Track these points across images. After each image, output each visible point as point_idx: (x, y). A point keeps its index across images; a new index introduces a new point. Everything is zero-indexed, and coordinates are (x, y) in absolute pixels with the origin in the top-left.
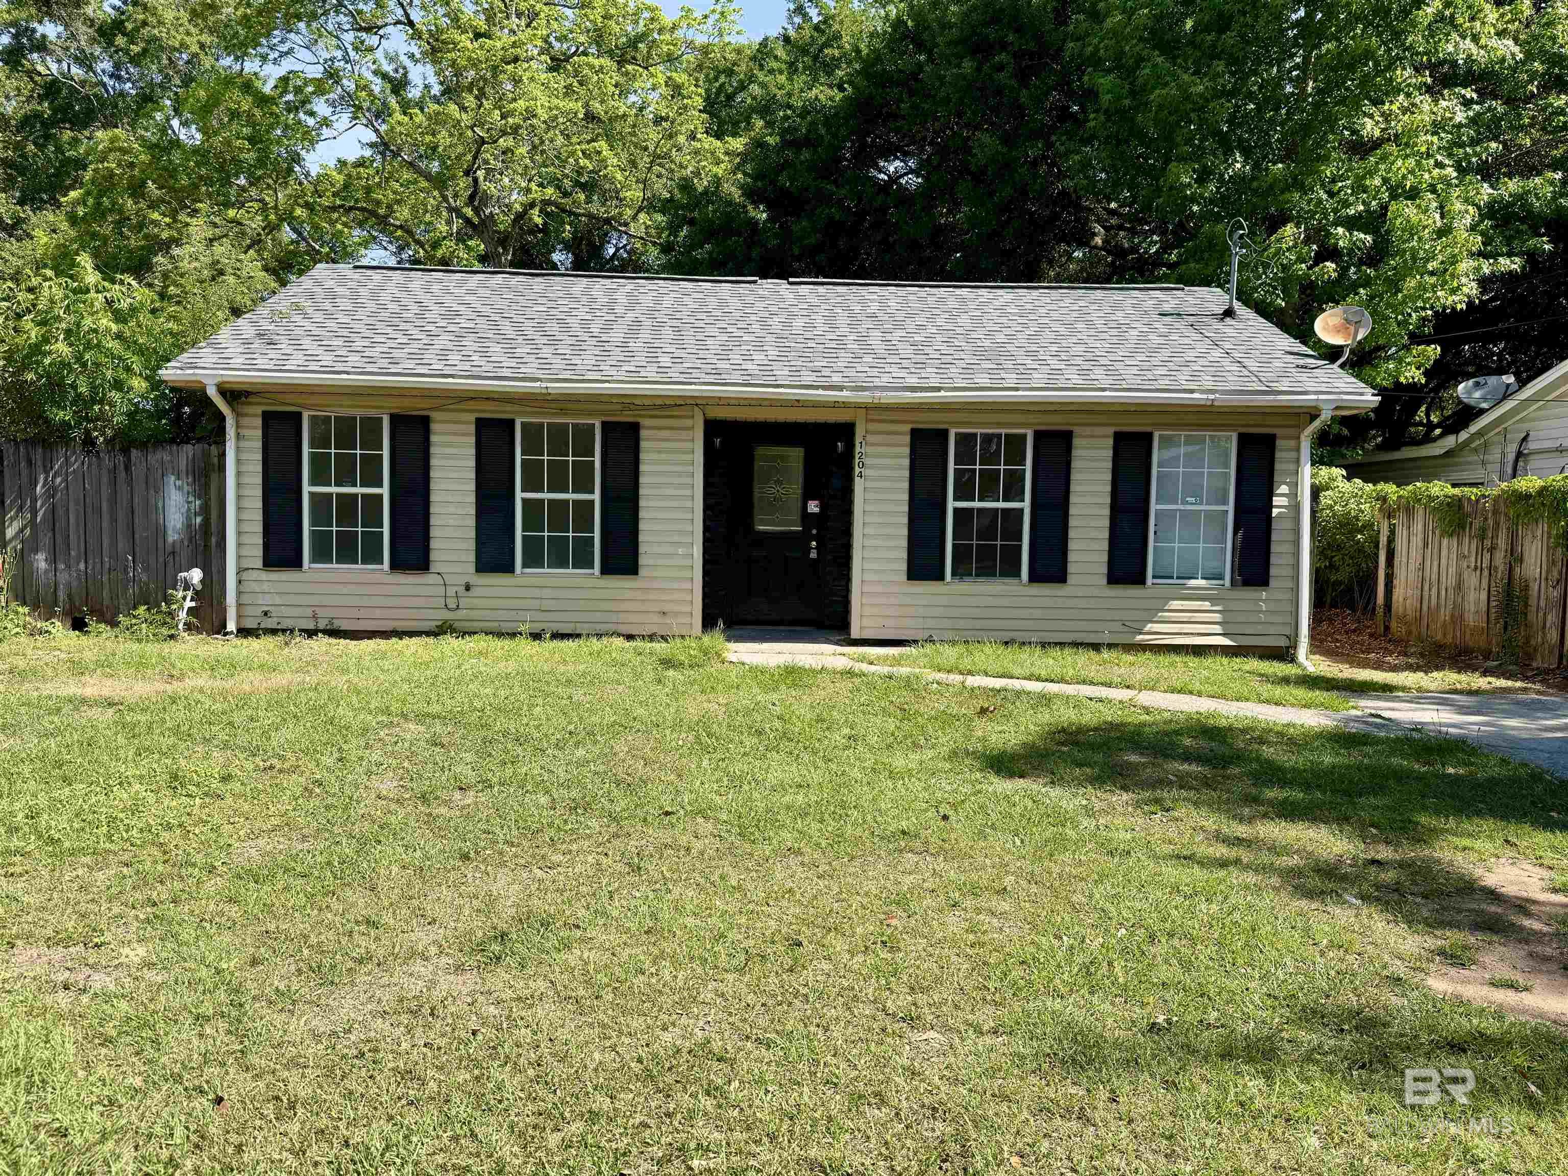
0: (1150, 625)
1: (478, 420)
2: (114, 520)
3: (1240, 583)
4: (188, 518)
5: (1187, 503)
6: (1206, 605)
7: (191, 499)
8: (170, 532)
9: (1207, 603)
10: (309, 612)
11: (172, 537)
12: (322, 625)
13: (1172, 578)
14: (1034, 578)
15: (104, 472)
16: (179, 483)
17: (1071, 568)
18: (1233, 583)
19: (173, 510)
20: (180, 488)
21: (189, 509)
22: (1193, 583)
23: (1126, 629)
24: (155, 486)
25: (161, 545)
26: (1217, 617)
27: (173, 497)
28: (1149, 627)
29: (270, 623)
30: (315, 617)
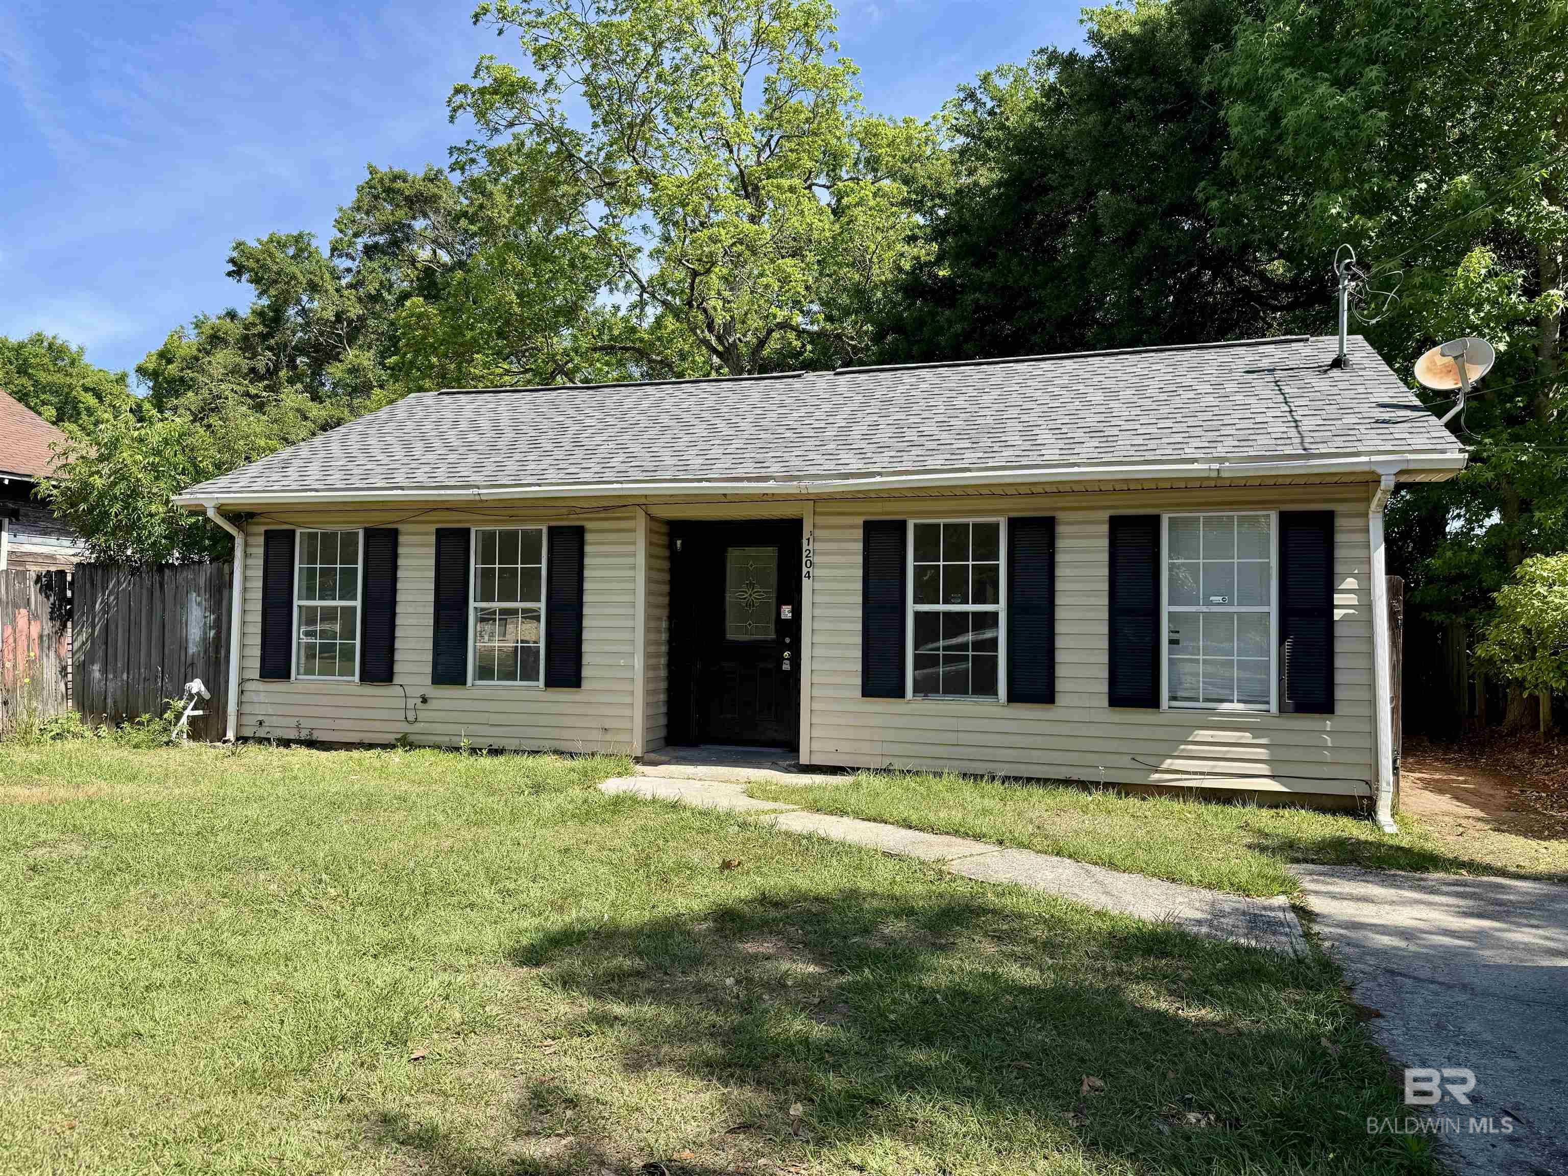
0: (1169, 761)
1: (438, 530)
2: (150, 632)
3: (1291, 708)
4: (205, 633)
5: (1212, 604)
6: (1247, 737)
7: (208, 614)
8: (191, 645)
9: (1248, 734)
10: (293, 722)
11: (192, 649)
12: (304, 735)
13: (1196, 700)
14: (1014, 697)
15: (145, 592)
16: (199, 599)
17: (1060, 686)
18: (1282, 709)
19: (194, 624)
20: (199, 604)
21: (205, 623)
22: (1226, 706)
23: (1138, 766)
24: (181, 603)
25: (183, 658)
26: (1262, 753)
27: (195, 613)
28: (1168, 763)
29: (262, 733)
30: (298, 727)
